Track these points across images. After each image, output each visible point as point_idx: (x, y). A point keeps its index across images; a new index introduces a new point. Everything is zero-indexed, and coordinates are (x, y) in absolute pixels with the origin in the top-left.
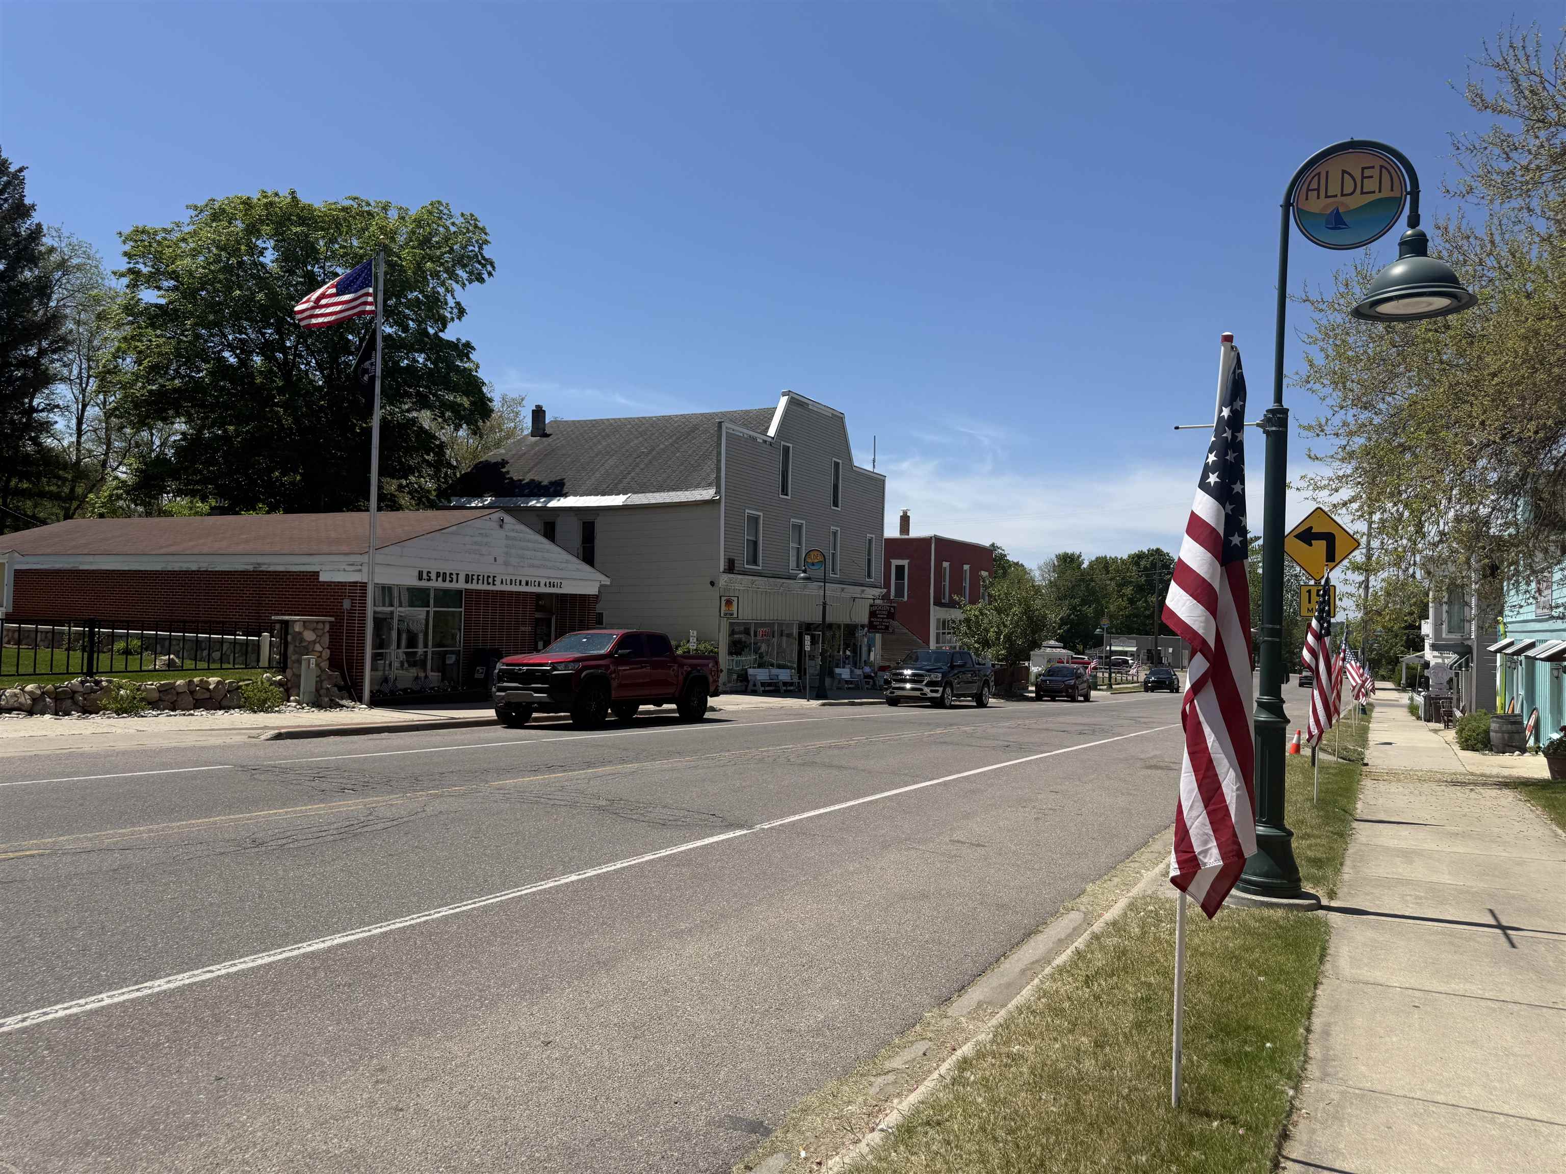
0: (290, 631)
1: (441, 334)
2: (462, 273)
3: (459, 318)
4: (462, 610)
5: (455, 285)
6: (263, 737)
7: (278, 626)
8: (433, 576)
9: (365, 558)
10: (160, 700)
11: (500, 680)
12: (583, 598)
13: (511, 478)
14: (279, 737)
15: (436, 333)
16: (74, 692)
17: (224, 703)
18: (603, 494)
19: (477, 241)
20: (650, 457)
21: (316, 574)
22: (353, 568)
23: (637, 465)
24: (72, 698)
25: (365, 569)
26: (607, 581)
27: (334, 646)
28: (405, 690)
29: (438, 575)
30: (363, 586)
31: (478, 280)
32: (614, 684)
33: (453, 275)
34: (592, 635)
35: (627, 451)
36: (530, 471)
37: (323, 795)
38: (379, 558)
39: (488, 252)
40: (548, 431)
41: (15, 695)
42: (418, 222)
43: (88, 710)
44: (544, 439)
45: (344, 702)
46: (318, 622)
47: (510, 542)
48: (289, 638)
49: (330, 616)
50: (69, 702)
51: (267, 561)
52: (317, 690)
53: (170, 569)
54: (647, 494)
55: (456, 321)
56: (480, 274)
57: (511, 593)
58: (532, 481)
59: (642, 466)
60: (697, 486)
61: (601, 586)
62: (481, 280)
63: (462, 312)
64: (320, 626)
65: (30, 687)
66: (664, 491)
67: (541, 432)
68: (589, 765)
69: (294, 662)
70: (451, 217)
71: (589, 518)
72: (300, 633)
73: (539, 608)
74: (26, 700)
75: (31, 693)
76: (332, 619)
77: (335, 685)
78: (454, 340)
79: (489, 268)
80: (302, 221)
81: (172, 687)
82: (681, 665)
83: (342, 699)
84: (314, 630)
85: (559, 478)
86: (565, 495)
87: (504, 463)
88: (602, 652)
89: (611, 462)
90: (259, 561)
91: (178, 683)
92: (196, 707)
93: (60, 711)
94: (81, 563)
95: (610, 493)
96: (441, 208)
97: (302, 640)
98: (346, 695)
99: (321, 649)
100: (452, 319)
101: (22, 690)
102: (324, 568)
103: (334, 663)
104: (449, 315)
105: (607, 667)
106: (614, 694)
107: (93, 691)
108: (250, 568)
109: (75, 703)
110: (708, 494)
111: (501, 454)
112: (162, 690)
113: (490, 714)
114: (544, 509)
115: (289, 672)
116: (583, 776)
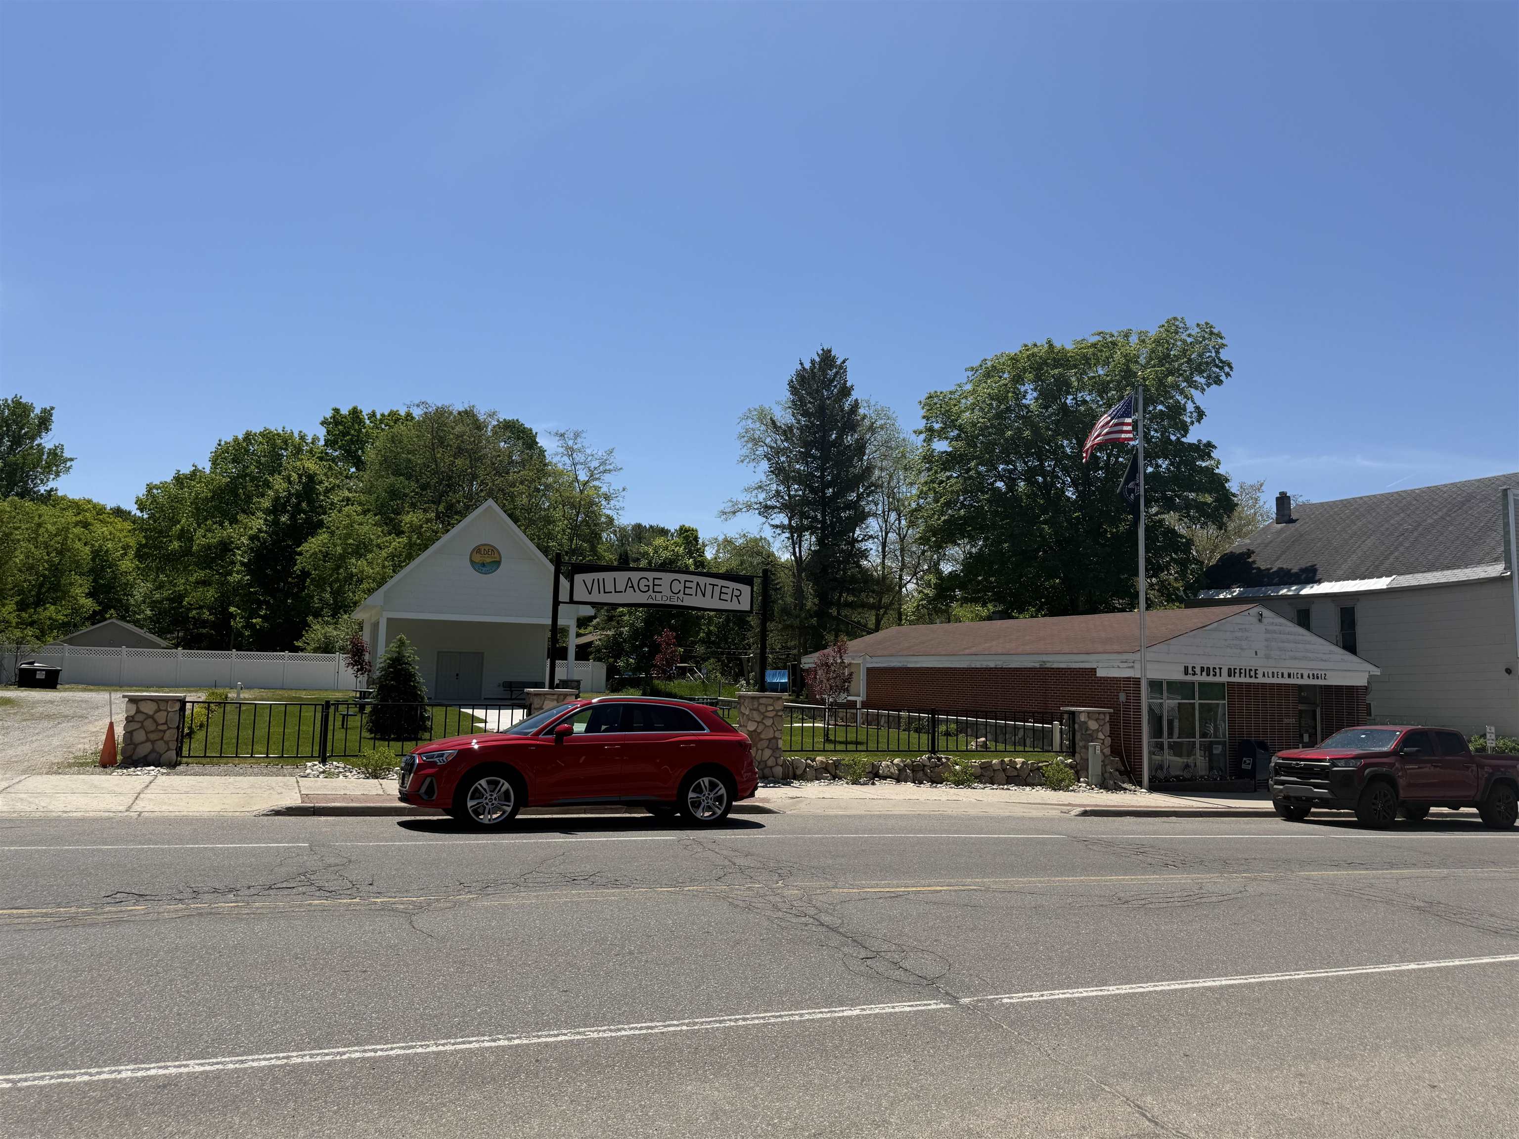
0: (1077, 720)
1: (1184, 440)
2: (1199, 379)
3: (1199, 421)
4: (1226, 702)
5: (1193, 391)
6: (1073, 813)
7: (1066, 716)
8: (1198, 670)
9: (1137, 656)
10: (982, 775)
11: (1277, 773)
12: (1351, 691)
13: (1259, 568)
14: (1085, 814)
15: (1178, 439)
16: (924, 766)
17: (1029, 780)
18: (1363, 578)
19: (1214, 347)
20: (1416, 534)
21: (1094, 670)
22: (1126, 665)
23: (1401, 544)
24: (923, 770)
25: (1137, 666)
26: (1377, 672)
27: (1114, 734)
28: (1177, 777)
29: (1202, 669)
30: (1137, 682)
31: (1216, 383)
32: (1402, 782)
33: (1192, 384)
34: (1371, 731)
35: (1387, 529)
36: (1278, 558)
37: (1150, 867)
38: (1150, 655)
39: (1224, 355)
40: (1294, 517)
41: (888, 766)
42: (1157, 342)
43: (936, 781)
44: (1291, 525)
45: (1125, 785)
46: (1099, 713)
47: (1268, 636)
48: (1076, 726)
49: (1108, 708)
50: (921, 774)
51: (1049, 659)
52: (1102, 774)
53: (973, 666)
54: (1416, 575)
55: (1196, 424)
56: (1218, 377)
57: (1272, 686)
58: (1281, 569)
59: (1407, 544)
60: (1479, 563)
61: (1371, 676)
62: (1218, 382)
63: (1201, 414)
64: (1102, 716)
65: (896, 761)
66: (1437, 570)
67: (1286, 518)
68: (1392, 866)
69: (1081, 748)
70: (1186, 329)
71: (1348, 604)
72: (1085, 723)
73: (1302, 700)
74: (894, 770)
75: (897, 765)
76: (1111, 710)
77: (1117, 770)
78: (1196, 442)
79: (1227, 369)
80: (1057, 364)
81: (990, 764)
82: (1481, 766)
83: (1124, 783)
84: (1096, 720)
85: (1309, 564)
86: (1319, 582)
87: (1249, 553)
88: (1385, 749)
89: (1369, 543)
90: (1044, 659)
91: (994, 762)
92: (1008, 783)
93: (917, 781)
94: (908, 662)
95: (1371, 577)
96: (1177, 323)
97: (1087, 729)
98: (1127, 779)
99: (1103, 737)
100: (1192, 423)
101: (892, 762)
102: (1100, 665)
103: (1115, 750)
104: (1188, 420)
105: (1392, 765)
106: (1402, 794)
107: (937, 766)
108: (1037, 665)
109: (925, 774)
110: (1496, 570)
111: (1246, 545)
112: (985, 767)
113: (1268, 805)
114: (1297, 597)
115: (1077, 756)
116: (1389, 876)
